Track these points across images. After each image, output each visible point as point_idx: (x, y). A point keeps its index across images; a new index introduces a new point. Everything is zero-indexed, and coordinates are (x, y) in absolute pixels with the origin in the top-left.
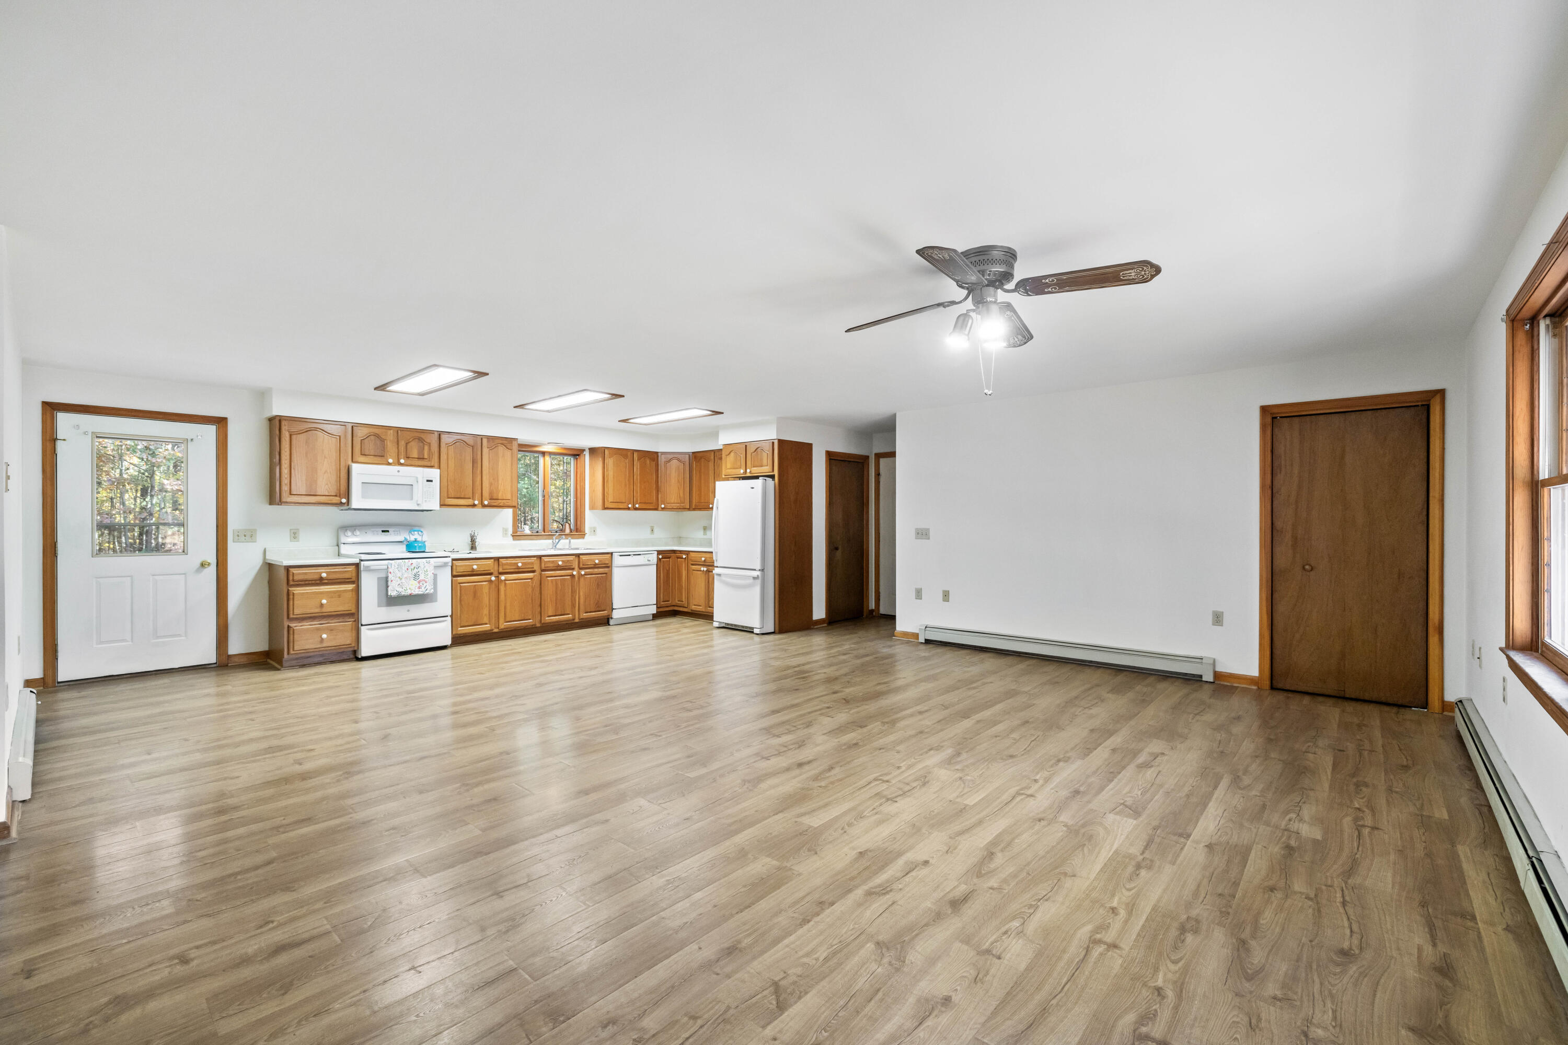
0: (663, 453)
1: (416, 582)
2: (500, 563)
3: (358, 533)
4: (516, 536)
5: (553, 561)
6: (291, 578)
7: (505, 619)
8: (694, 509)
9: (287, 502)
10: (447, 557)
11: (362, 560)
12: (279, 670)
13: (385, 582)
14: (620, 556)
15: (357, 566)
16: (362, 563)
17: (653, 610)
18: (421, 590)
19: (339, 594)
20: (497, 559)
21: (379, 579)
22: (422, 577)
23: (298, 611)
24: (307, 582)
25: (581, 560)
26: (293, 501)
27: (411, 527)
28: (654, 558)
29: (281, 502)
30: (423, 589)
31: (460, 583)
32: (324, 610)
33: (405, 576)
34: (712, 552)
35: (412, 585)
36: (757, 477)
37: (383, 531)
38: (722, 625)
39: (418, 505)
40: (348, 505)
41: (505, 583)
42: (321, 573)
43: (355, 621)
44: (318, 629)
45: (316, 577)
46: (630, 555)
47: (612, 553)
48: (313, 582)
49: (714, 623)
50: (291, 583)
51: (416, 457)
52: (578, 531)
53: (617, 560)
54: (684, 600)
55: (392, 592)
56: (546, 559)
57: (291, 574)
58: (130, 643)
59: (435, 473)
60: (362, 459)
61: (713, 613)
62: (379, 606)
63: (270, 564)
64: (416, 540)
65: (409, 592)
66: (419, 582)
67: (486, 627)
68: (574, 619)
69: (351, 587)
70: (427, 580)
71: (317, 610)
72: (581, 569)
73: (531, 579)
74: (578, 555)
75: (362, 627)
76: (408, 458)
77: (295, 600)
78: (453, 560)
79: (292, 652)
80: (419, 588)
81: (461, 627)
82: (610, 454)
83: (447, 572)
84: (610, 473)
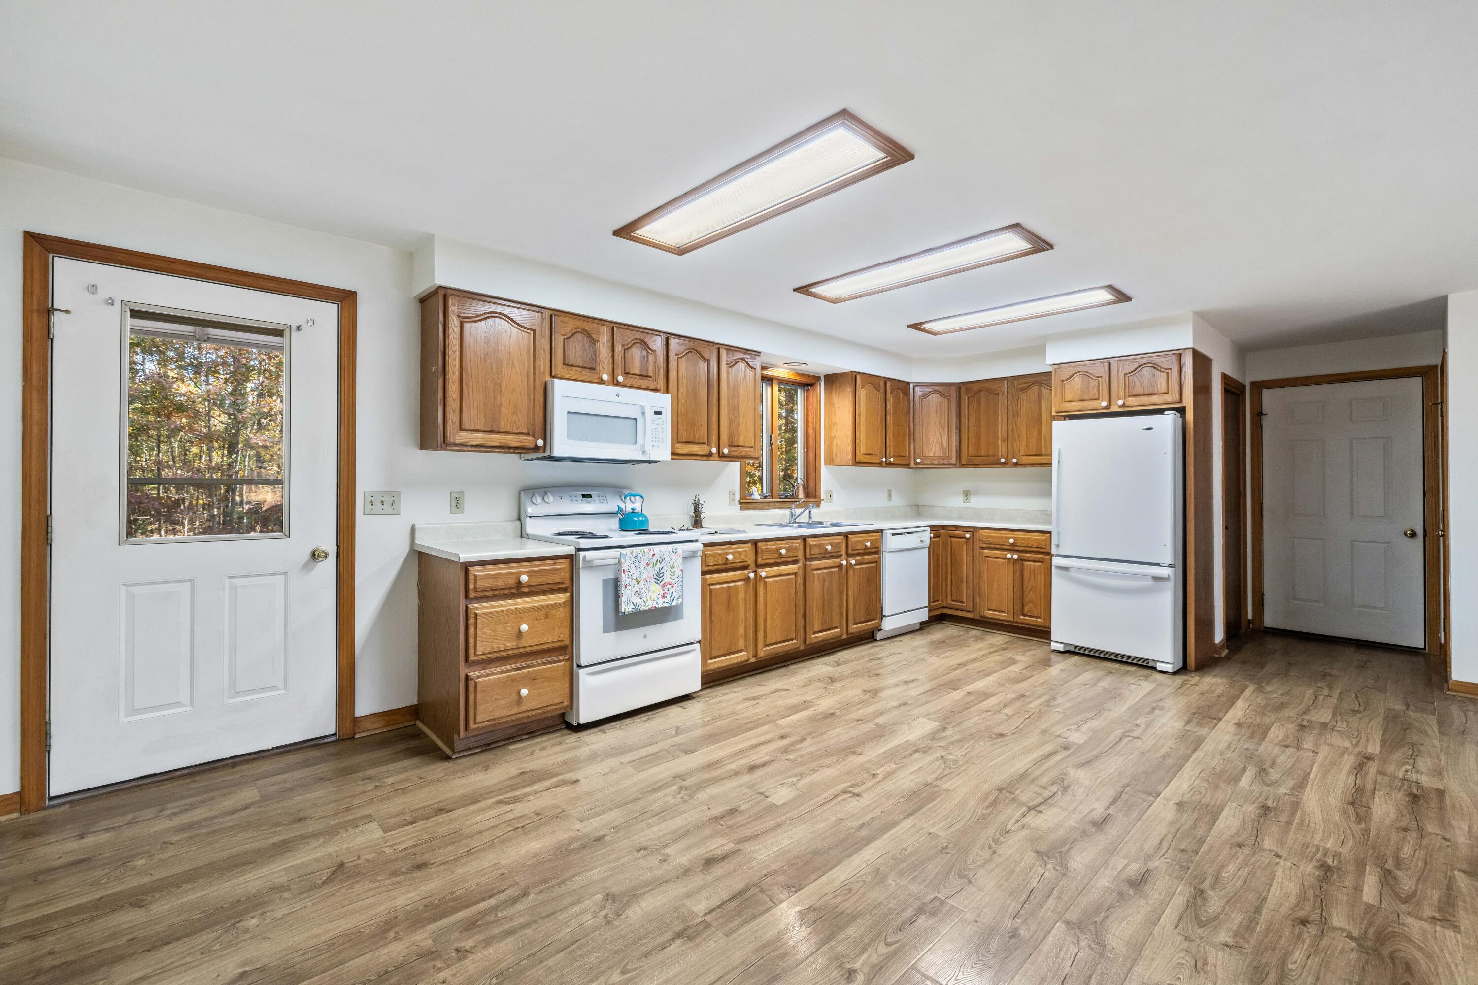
0: (917, 384)
1: (658, 587)
2: (759, 550)
3: (550, 498)
4: (746, 503)
5: (819, 545)
6: (472, 586)
7: (764, 641)
8: (963, 466)
9: (455, 444)
10: (692, 541)
11: (579, 550)
12: (447, 758)
13: (614, 587)
14: (893, 535)
15: (571, 558)
16: (582, 554)
17: (924, 615)
18: (666, 600)
19: (547, 611)
20: (755, 543)
21: (605, 582)
22: (667, 578)
23: (483, 647)
24: (497, 593)
25: (850, 543)
26: (464, 441)
27: (618, 490)
28: (927, 536)
29: (445, 444)
30: (669, 599)
31: (710, 585)
32: (524, 642)
33: (645, 576)
34: (1050, 533)
35: (654, 592)
36: (1160, 412)
37: (584, 496)
38: (1068, 648)
39: (644, 452)
40: (545, 451)
41: (765, 581)
42: (519, 575)
43: (567, 660)
44: (513, 680)
45: (512, 581)
46: (901, 534)
47: (881, 531)
48: (507, 591)
49: (1052, 643)
50: (472, 594)
51: (638, 372)
52: (812, 495)
53: (890, 543)
54: (965, 600)
55: (626, 608)
56: (811, 542)
57: (472, 577)
58: (189, 708)
59: (664, 401)
60: (566, 372)
61: (1050, 629)
62: (605, 630)
63: (420, 553)
64: (633, 511)
65: (649, 605)
66: (663, 587)
67: (741, 657)
68: (841, 636)
69: (562, 598)
70: (673, 582)
71: (512, 644)
72: (849, 555)
73: (795, 574)
74: (846, 535)
75: (582, 672)
76: (628, 374)
77: (479, 626)
78: (706, 545)
79: (472, 726)
80: (664, 597)
81: (712, 658)
82: (862, 381)
83: (696, 566)
84: (862, 410)
